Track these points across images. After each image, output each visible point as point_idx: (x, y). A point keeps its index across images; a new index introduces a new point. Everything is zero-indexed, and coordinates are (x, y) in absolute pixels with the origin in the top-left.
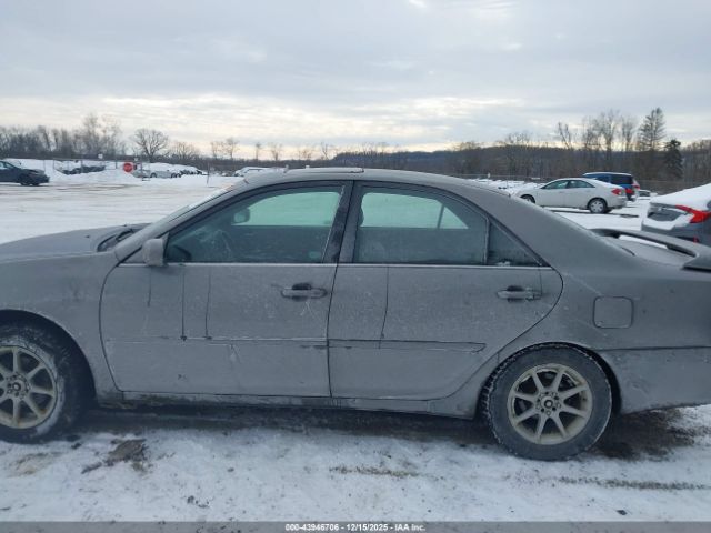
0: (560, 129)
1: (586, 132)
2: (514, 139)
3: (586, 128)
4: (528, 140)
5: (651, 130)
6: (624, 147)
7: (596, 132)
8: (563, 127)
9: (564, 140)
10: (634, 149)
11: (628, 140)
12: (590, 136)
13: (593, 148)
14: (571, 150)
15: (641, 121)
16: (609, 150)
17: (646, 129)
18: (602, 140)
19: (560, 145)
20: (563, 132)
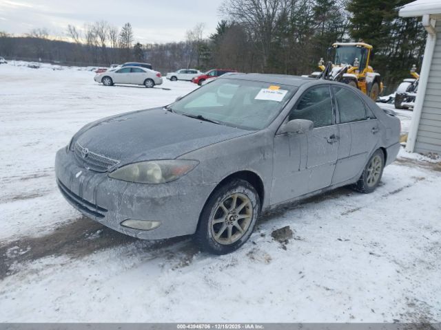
0: (70, 29)
1: (87, 33)
2: (38, 33)
3: (87, 30)
4: (47, 35)
5: (126, 35)
6: (113, 45)
7: (94, 34)
8: (72, 28)
9: (73, 37)
10: (118, 47)
11: (114, 41)
12: (90, 36)
13: (94, 44)
14: (79, 45)
15: (120, 30)
16: (104, 45)
17: (123, 35)
18: (99, 39)
19: (71, 40)
20: (73, 31)
